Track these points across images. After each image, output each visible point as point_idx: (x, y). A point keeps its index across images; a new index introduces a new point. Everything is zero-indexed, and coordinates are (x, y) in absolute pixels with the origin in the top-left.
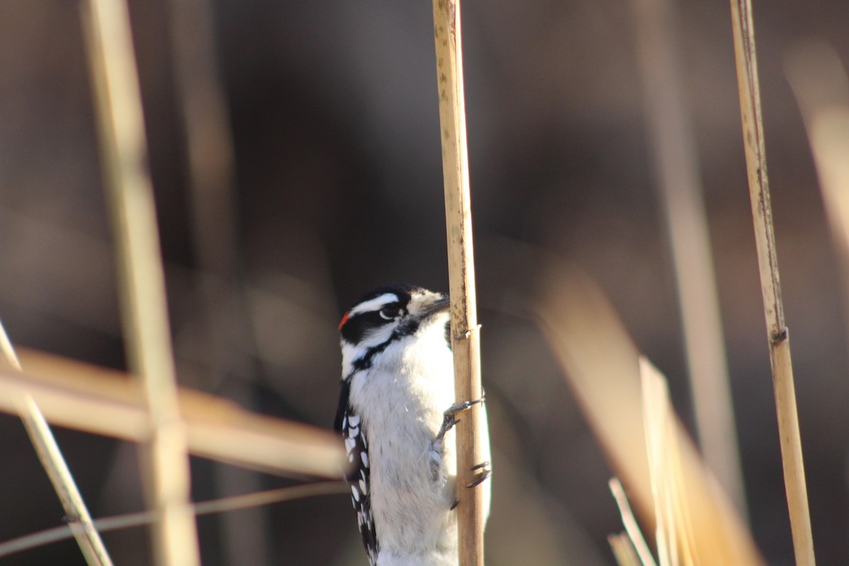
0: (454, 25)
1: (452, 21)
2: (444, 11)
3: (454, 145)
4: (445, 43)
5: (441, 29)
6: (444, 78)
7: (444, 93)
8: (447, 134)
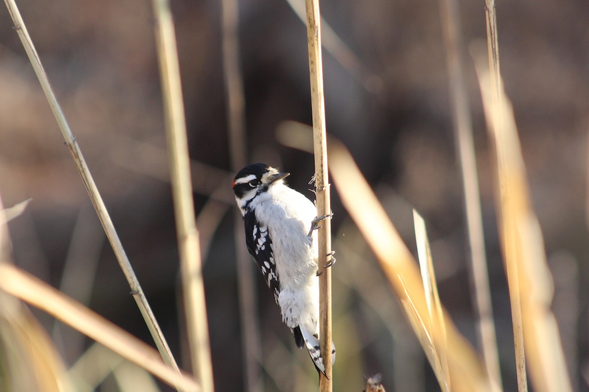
0: (317, 37)
1: (316, 34)
2: (312, 30)
3: (317, 95)
4: (313, 45)
5: (311, 39)
6: (312, 63)
7: (312, 69)
8: (314, 90)
